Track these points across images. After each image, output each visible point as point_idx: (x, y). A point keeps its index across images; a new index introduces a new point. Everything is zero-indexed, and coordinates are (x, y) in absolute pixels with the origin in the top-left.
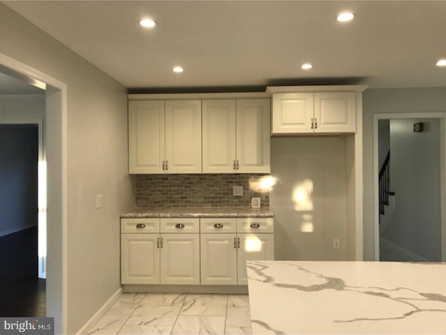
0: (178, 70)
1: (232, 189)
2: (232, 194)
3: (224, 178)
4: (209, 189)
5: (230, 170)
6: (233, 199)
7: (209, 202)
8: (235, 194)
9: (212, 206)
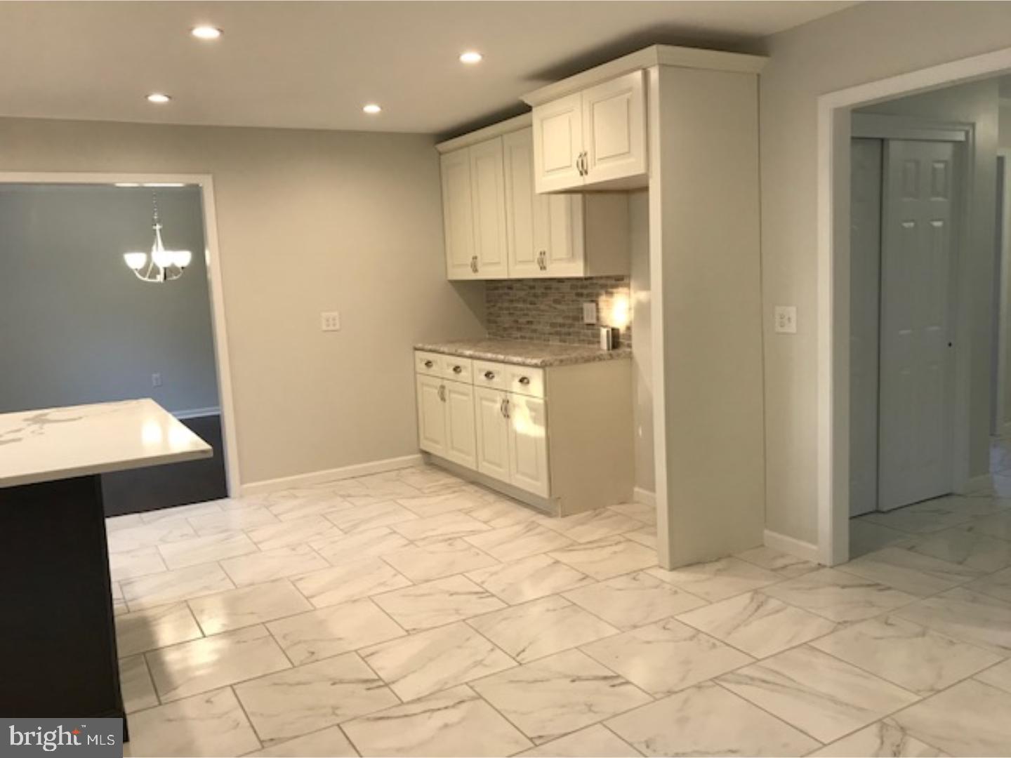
0: (372, 109)
1: (582, 309)
2: (582, 318)
3: (573, 287)
4: (555, 308)
5: (532, 272)
6: (583, 328)
7: (558, 333)
8: (587, 320)
9: (561, 341)
